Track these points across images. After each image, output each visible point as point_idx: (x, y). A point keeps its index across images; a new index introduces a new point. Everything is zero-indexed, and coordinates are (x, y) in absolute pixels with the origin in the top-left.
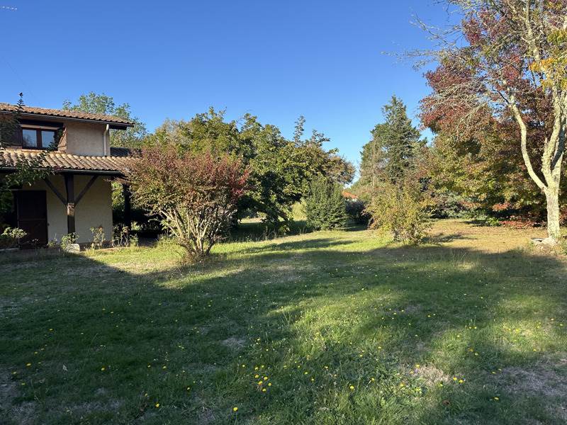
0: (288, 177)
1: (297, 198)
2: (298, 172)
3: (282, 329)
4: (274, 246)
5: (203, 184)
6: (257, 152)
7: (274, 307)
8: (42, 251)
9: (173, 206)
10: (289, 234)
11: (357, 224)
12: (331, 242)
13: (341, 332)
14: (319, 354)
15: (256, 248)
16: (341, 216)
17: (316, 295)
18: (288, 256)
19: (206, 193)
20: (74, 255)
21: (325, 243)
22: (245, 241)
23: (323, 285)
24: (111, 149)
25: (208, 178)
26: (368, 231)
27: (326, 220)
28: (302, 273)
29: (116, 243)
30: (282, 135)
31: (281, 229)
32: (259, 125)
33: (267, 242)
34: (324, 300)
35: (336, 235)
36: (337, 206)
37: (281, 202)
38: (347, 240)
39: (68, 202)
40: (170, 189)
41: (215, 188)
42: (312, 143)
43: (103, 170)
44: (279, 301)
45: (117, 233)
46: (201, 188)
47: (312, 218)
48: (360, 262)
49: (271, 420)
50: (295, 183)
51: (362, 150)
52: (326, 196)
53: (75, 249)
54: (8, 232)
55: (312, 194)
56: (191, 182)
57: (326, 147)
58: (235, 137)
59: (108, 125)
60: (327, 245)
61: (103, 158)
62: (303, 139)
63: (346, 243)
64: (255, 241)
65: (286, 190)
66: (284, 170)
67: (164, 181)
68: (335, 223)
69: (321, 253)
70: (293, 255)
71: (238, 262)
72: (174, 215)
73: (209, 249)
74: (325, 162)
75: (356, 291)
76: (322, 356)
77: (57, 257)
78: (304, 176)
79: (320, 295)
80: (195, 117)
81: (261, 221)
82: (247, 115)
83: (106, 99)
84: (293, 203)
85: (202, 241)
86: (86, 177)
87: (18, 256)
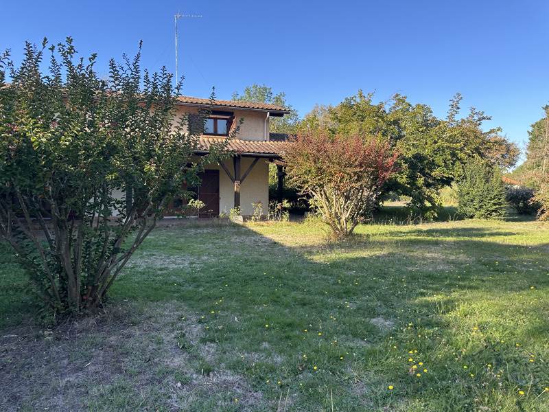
0: (439, 159)
1: (447, 182)
2: (451, 154)
3: (433, 317)
4: (420, 232)
5: (350, 166)
6: (405, 133)
7: (422, 294)
8: (215, 220)
9: (321, 186)
10: (436, 220)
11: (520, 214)
12: (487, 232)
13: (504, 331)
14: (478, 350)
15: (401, 232)
16: (500, 204)
17: (470, 288)
18: (436, 243)
19: (353, 175)
20: (238, 225)
21: (480, 232)
22: (388, 223)
23: (480, 278)
24: (270, 134)
25: (356, 160)
26: (537, 223)
27: (481, 207)
28: (453, 262)
29: (271, 217)
30: (433, 115)
31: (428, 214)
32: (410, 105)
33: (411, 227)
34: (480, 294)
35: (494, 224)
36: (496, 193)
37: (428, 185)
38: (507, 231)
39: (235, 180)
40: (320, 171)
41: (362, 169)
42: (469, 122)
43: (264, 153)
44: (428, 289)
45: (272, 208)
46: (349, 170)
47: (465, 205)
48: (524, 257)
49: (425, 406)
50: (446, 166)
51: (531, 129)
52: (484, 181)
53: (239, 220)
54: (192, 203)
55: (466, 178)
56: (339, 164)
57: (485, 127)
58: (383, 119)
59: (268, 113)
60: (483, 235)
61: (264, 142)
62: (458, 118)
63: (506, 234)
64: (398, 224)
65: (436, 173)
66: (435, 152)
67: (315, 162)
68: (493, 211)
69: (475, 243)
70: (442, 242)
71: (382, 244)
72: (321, 195)
73: (353, 229)
74: (484, 143)
75: (521, 288)
76: (481, 352)
77: (226, 226)
78: (457, 158)
79: (476, 288)
80: (343, 101)
81: (405, 205)
82: (397, 95)
83: (265, 89)
84: (443, 187)
85: (347, 221)
86: (250, 159)
87: (198, 223)
